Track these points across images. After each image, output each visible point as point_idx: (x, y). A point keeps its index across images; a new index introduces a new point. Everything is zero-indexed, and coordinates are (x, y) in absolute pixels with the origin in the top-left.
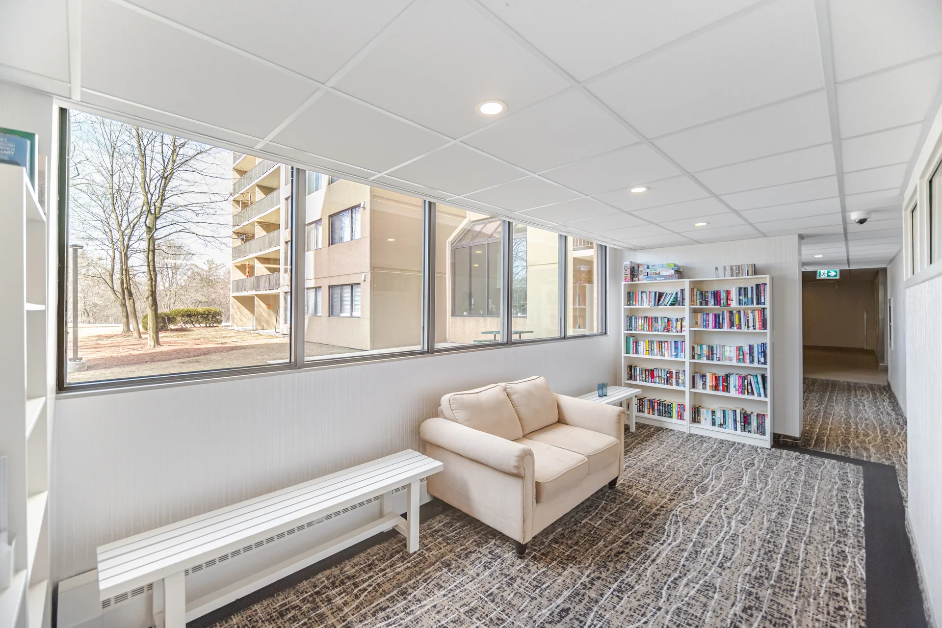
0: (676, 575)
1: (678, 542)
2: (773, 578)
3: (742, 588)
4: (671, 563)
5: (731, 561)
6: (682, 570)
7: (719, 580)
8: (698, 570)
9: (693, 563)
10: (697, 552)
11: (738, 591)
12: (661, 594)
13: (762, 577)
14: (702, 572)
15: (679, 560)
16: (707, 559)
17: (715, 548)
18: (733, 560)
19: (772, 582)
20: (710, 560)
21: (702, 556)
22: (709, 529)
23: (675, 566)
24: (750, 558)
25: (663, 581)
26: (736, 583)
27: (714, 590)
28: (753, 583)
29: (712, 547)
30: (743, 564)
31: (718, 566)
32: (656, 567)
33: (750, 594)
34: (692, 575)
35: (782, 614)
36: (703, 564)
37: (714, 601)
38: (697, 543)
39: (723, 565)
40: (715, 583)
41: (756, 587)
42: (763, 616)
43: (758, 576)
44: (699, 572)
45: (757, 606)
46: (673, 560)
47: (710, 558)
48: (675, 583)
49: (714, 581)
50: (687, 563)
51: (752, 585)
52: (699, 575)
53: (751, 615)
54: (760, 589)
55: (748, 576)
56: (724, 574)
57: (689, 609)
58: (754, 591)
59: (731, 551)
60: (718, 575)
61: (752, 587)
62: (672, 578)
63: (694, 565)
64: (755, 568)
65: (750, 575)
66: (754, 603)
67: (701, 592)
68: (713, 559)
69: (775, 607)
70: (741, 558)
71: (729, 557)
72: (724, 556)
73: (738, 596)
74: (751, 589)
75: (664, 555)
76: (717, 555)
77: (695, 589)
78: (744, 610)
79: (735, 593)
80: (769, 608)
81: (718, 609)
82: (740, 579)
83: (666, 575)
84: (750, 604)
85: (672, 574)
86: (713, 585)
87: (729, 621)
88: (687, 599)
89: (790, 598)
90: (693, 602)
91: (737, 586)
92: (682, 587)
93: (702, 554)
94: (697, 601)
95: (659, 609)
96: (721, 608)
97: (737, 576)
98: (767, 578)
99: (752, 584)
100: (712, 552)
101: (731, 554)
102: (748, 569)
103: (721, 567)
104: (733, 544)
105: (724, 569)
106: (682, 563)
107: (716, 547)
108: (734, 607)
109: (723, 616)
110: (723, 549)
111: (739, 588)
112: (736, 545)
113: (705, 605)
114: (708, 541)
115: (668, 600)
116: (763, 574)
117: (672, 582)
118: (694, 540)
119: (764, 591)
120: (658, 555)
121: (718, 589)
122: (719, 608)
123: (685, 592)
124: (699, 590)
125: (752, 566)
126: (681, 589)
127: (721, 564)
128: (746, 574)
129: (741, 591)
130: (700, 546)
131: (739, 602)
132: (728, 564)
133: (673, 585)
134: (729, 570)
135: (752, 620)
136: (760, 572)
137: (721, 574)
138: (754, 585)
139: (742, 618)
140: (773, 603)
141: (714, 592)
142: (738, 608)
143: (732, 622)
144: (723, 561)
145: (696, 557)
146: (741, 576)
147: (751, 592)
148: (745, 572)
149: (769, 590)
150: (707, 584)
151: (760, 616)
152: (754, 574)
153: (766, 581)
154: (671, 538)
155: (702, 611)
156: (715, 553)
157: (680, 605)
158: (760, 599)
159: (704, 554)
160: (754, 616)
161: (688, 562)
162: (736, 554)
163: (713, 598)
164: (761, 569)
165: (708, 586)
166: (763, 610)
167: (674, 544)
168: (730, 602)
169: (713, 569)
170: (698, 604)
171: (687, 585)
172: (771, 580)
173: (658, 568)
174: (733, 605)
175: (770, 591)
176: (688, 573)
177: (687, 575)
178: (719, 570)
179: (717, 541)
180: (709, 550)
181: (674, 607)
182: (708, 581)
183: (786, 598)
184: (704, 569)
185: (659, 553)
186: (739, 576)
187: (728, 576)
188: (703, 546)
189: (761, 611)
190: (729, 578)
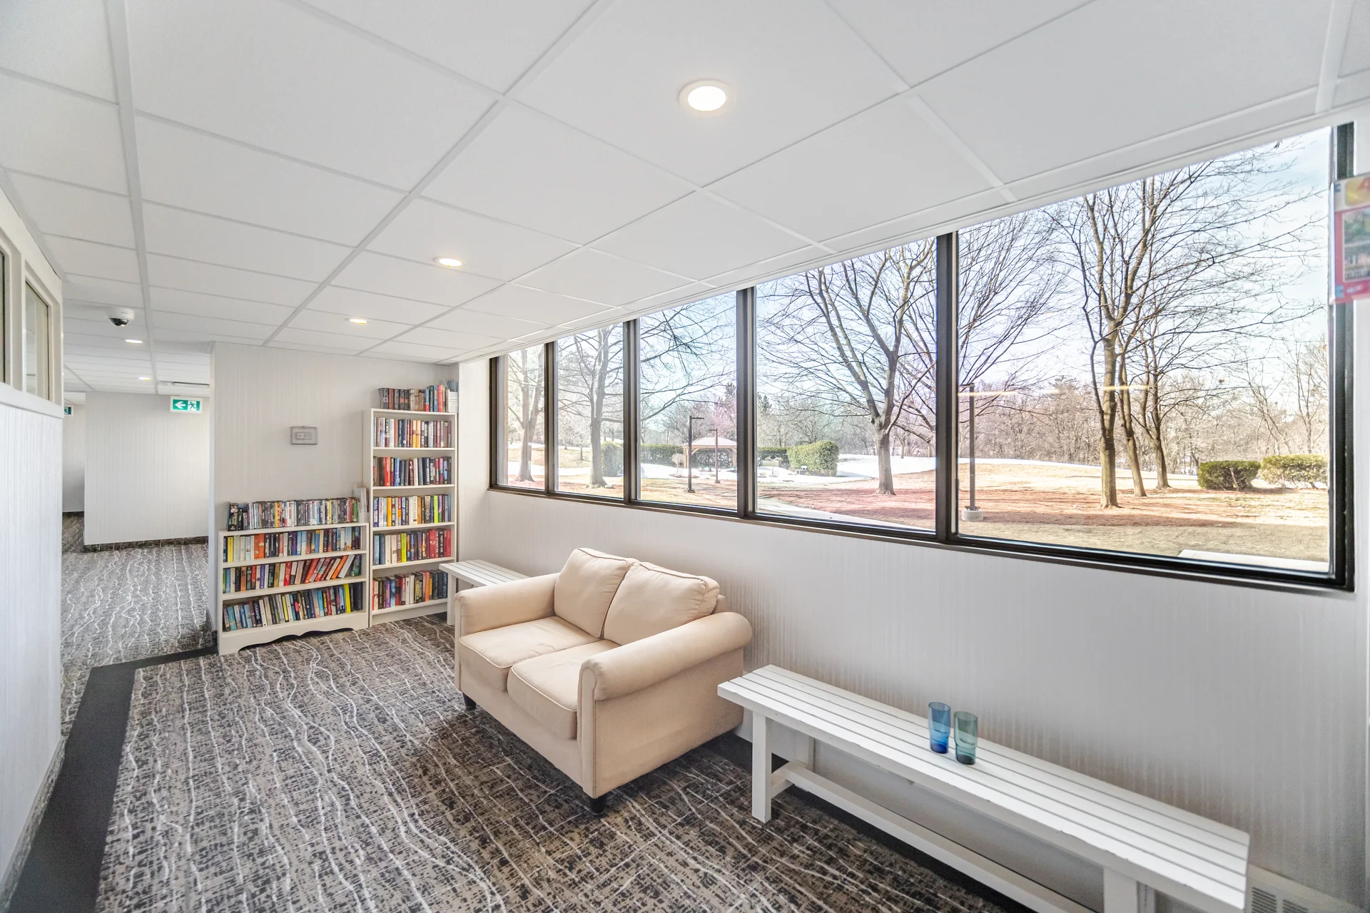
0: (353, 803)
1: (403, 834)
2: (245, 904)
3: (276, 852)
4: (373, 808)
5: (317, 875)
6: (354, 812)
7: (307, 837)
8: (340, 826)
9: (353, 828)
10: (368, 844)
11: (276, 844)
12: (343, 780)
13: (263, 891)
14: (334, 828)
15: (370, 817)
16: (346, 848)
17: (354, 872)
18: (317, 878)
19: (244, 897)
20: (341, 850)
21: (356, 845)
22: (398, 896)
23: (366, 809)
24: (298, 905)
25: (355, 789)
26: (286, 850)
27: (303, 822)
28: (267, 870)
29: (359, 868)
30: (299, 887)
31: (324, 852)
32: (380, 792)
33: (261, 853)
34: (339, 815)
35: (213, 864)
36: (343, 838)
37: (292, 813)
38: (381, 855)
39: (321, 858)
40: (308, 830)
41: (260, 867)
42: (233, 843)
43: (267, 886)
44: (336, 826)
45: (245, 847)
46: (375, 812)
47: (344, 852)
48: (343, 796)
49: (311, 831)
50: (359, 822)
51: (267, 864)
52: (332, 823)
53: (245, 833)
54: (253, 870)
55: (280, 875)
56: (310, 849)
57: (307, 790)
58: (260, 861)
59: (332, 891)
60: (313, 841)
61: (263, 863)
62: (352, 797)
63: (350, 828)
64: (280, 896)
65: (279, 878)
66: (251, 847)
67: (312, 811)
68: (340, 855)
69: (224, 864)
70: (309, 893)
71: (325, 877)
72: (332, 872)
73: (272, 840)
74: (265, 858)
75: (394, 810)
76: (341, 864)
77: (320, 808)
78: (256, 832)
79: (277, 839)
80: (231, 858)
81: (282, 810)
82: (285, 860)
83: (362, 794)
84: (253, 843)
85: (357, 800)
86: (308, 827)
87: (263, 811)
88: (318, 795)
89: (210, 895)
90: (311, 797)
91: (283, 848)
92: (335, 799)
93: (358, 847)
94: (308, 801)
95: (329, 771)
96: (280, 814)
97: (293, 861)
98: (254, 896)
99: (267, 868)
100: (351, 862)
101: (328, 886)
102: (287, 885)
103: (321, 853)
104: (342, 905)
105: (315, 855)
106: (364, 818)
107: (355, 875)
108: (268, 825)
109: (272, 810)
110: (343, 881)
111: (279, 848)
112: (335, 908)
113: (297, 804)
114: (375, 873)
115: (331, 781)
116: (263, 897)
117: (348, 795)
118: (391, 856)
119: (247, 871)
120: (395, 801)
121: (299, 827)
122: (282, 813)
123: (326, 798)
124: (316, 810)
125: (285, 894)
126: (333, 797)
127: (324, 857)
128: (284, 875)
129: (274, 847)
130: (374, 855)
131: (267, 835)
132: (316, 867)
133: (344, 793)
134: (308, 859)
135: (243, 830)
136: (268, 896)
137: (312, 845)
138: (264, 869)
139: (253, 823)
140: (229, 868)
141: (299, 821)
142: (264, 827)
143: (260, 812)
144: (327, 864)
145: (359, 838)
146: (288, 867)
147: (262, 856)
148: (288, 875)
149: (242, 882)
150: (315, 822)
151: (236, 840)
152: (274, 884)
153: (254, 890)
154: (415, 831)
155: (295, 798)
156: (348, 866)
157: (318, 786)
158: (246, 857)
159: (356, 851)
160: (242, 835)
161: (359, 824)
162: (320, 892)
163: (296, 816)
164: (269, 903)
165: (312, 822)
166: (235, 850)
167: (403, 829)
168: (276, 825)
169: (326, 842)
170: (304, 800)
171: (332, 805)
172: (247, 900)
173: (376, 792)
174: (271, 826)
175: (240, 879)
176: (344, 814)
177: (343, 812)
178: (319, 849)
179: (364, 885)
180: (358, 862)
181: (320, 781)
182: (317, 826)
183: (215, 890)
184: (335, 833)
185: (397, 805)
186: (290, 864)
187: (302, 851)
188: (369, 859)
189: (237, 847)
190: (298, 849)
